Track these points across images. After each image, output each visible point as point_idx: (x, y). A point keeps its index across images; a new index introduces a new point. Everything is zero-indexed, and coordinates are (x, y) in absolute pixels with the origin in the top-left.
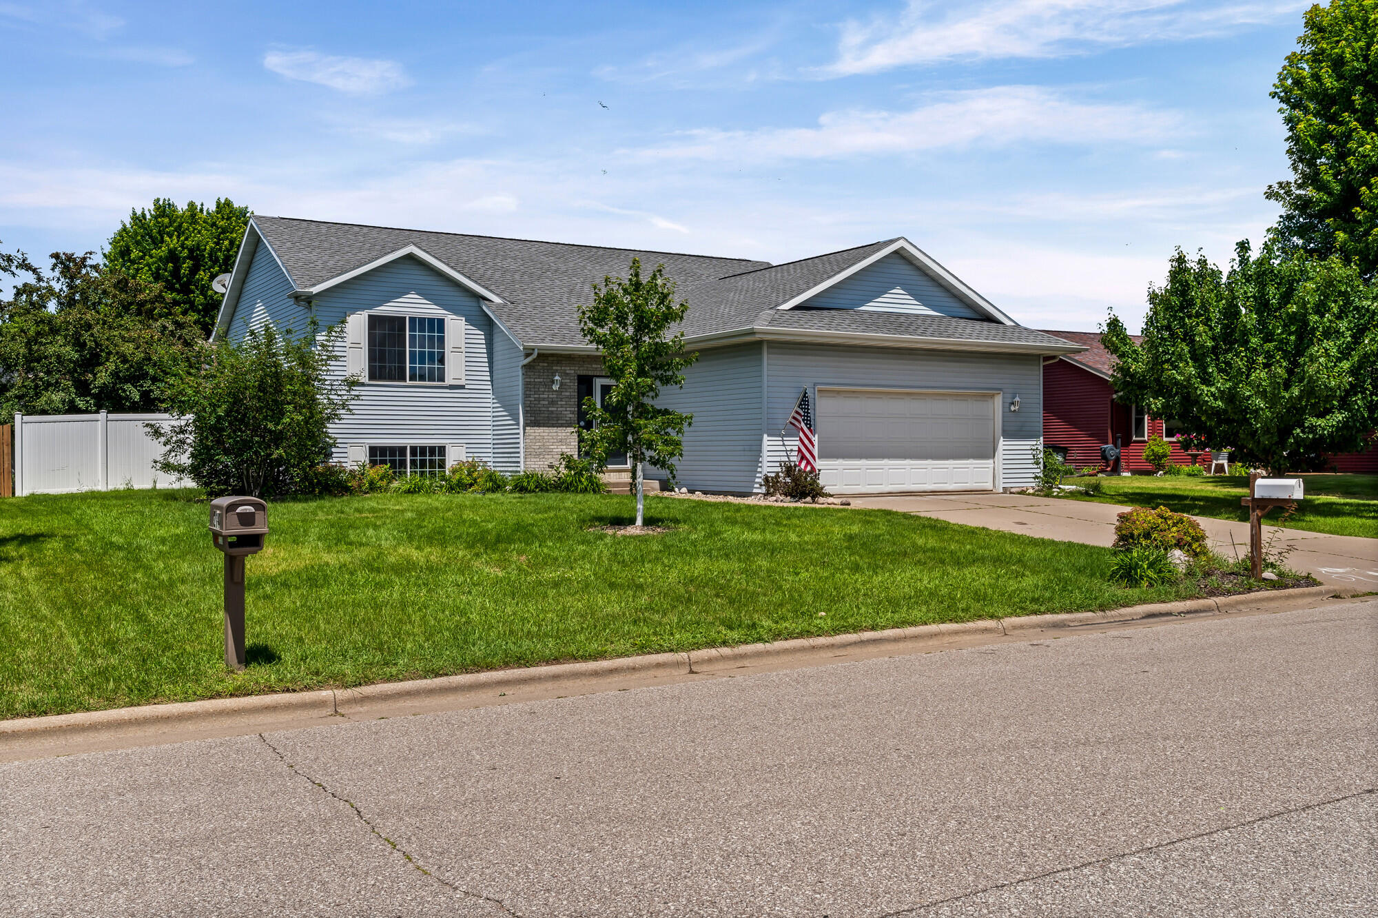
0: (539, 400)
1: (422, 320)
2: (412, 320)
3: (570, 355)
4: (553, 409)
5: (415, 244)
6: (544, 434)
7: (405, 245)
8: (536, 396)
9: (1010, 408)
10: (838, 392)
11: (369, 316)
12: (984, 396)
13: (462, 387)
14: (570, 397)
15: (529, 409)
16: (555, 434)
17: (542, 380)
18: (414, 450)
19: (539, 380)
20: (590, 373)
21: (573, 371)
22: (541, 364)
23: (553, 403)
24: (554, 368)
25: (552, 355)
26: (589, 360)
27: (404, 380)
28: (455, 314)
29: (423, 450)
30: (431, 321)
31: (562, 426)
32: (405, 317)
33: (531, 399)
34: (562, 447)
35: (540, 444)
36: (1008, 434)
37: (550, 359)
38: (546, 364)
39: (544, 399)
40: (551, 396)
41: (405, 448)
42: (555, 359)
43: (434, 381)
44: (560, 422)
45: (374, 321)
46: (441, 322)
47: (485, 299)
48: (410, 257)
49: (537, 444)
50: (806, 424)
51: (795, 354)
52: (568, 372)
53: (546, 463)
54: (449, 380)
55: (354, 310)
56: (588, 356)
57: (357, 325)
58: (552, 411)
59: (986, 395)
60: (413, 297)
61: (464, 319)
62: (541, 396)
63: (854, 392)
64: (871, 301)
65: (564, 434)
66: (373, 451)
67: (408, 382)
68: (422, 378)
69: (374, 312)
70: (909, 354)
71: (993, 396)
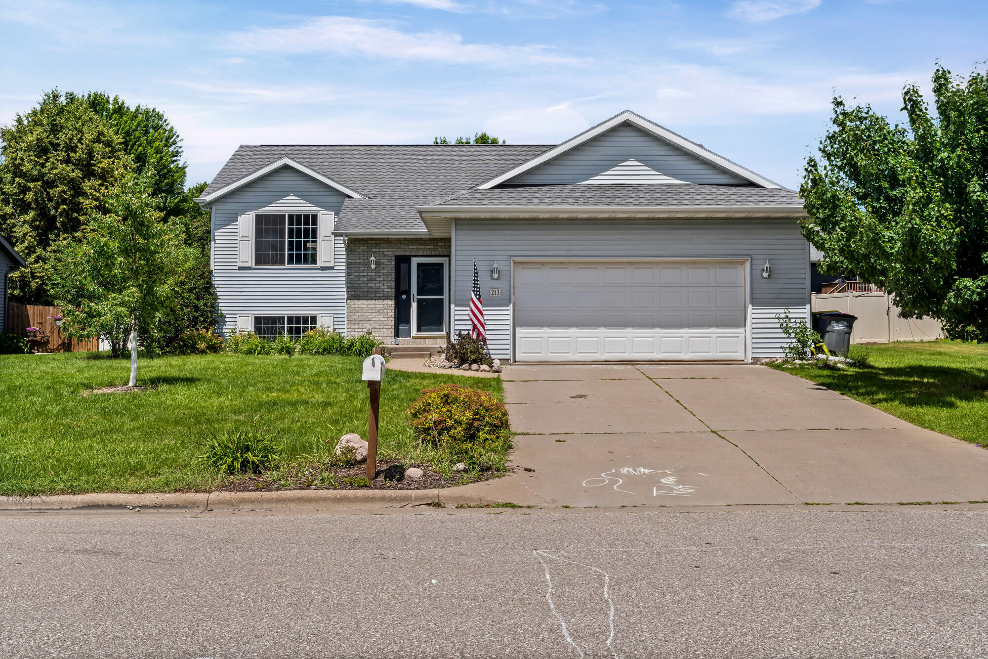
0: (359, 277)
1: (299, 217)
2: (291, 217)
3: (388, 238)
4: (371, 285)
5: (287, 156)
6: (363, 306)
7: (281, 158)
8: (356, 274)
9: (762, 274)
10: (543, 264)
11: (256, 215)
12: (731, 263)
13: (332, 268)
14: (387, 275)
15: (350, 285)
16: (374, 306)
17: (362, 261)
18: (290, 319)
19: (359, 261)
20: (407, 253)
21: (391, 252)
22: (361, 247)
23: (371, 279)
24: (373, 250)
25: (372, 240)
26: (406, 242)
27: (284, 264)
28: (326, 210)
29: (298, 319)
30: (307, 217)
31: (380, 298)
32: (285, 215)
33: (352, 277)
34: (379, 316)
35: (359, 314)
36: (755, 302)
37: (369, 242)
38: (366, 248)
39: (363, 277)
40: (370, 274)
41: (283, 318)
42: (374, 242)
43: (308, 264)
44: (377, 295)
45: (259, 219)
46: (315, 217)
47: (348, 196)
48: (286, 167)
49: (357, 314)
50: (476, 295)
51: (487, 230)
52: (385, 253)
53: (364, 330)
54: (320, 263)
55: (243, 212)
56: (405, 239)
57: (246, 223)
58: (371, 287)
59: (733, 262)
60: (292, 198)
61: (333, 213)
62: (361, 274)
63: (562, 263)
64: (597, 175)
65: (382, 306)
66: (258, 320)
67: (287, 266)
68: (298, 261)
69: (260, 212)
70: (625, 224)
71: (742, 263)
